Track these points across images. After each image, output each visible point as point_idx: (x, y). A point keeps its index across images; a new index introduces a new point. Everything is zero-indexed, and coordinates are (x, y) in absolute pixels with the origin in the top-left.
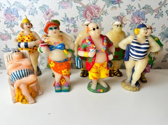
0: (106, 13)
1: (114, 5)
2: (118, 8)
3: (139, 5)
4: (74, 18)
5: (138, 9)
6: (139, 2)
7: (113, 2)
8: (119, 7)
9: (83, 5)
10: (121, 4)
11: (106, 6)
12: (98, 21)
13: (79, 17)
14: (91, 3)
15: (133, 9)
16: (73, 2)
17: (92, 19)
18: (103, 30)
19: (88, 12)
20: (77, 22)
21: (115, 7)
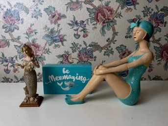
0: (120, 15)
1: (129, 7)
2: (133, 9)
3: (157, 7)
4: (84, 22)
5: (155, 10)
6: (157, 3)
7: (128, 4)
8: (135, 8)
9: (95, 7)
10: (137, 6)
11: (120, 8)
12: (111, 24)
13: (89, 20)
14: (104, 4)
15: (150, 11)
16: (83, 3)
17: (104, 23)
18: (117, 35)
19: (100, 14)
20: (87, 25)
21: (130, 8)
